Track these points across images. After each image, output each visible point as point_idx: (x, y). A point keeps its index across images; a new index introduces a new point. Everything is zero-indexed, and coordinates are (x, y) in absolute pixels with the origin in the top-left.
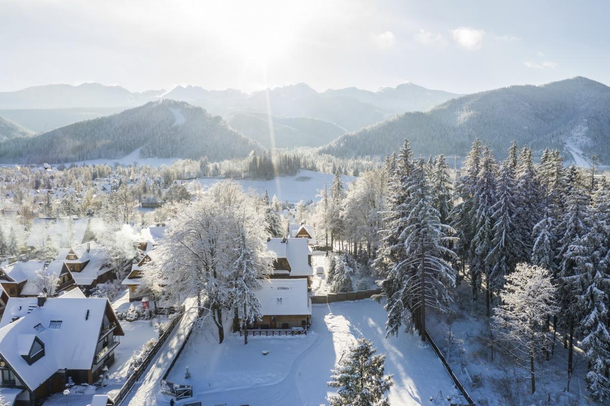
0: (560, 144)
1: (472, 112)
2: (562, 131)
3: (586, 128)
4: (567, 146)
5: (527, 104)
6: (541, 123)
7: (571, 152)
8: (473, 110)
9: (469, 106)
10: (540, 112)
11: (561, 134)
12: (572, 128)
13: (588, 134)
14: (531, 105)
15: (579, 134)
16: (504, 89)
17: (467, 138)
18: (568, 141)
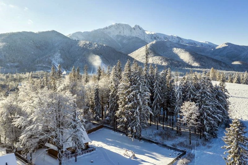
0: (50, 61)
1: (4, 43)
2: (50, 55)
3: (60, 54)
4: (53, 62)
5: (31, 41)
6: (39, 51)
7: (55, 65)
8: (5, 42)
9: (2, 40)
10: (38, 46)
11: (49, 56)
12: (54, 54)
13: (61, 57)
14: (33, 41)
15: (57, 57)
16: (19, 32)
17: (4, 57)
18: (53, 60)
